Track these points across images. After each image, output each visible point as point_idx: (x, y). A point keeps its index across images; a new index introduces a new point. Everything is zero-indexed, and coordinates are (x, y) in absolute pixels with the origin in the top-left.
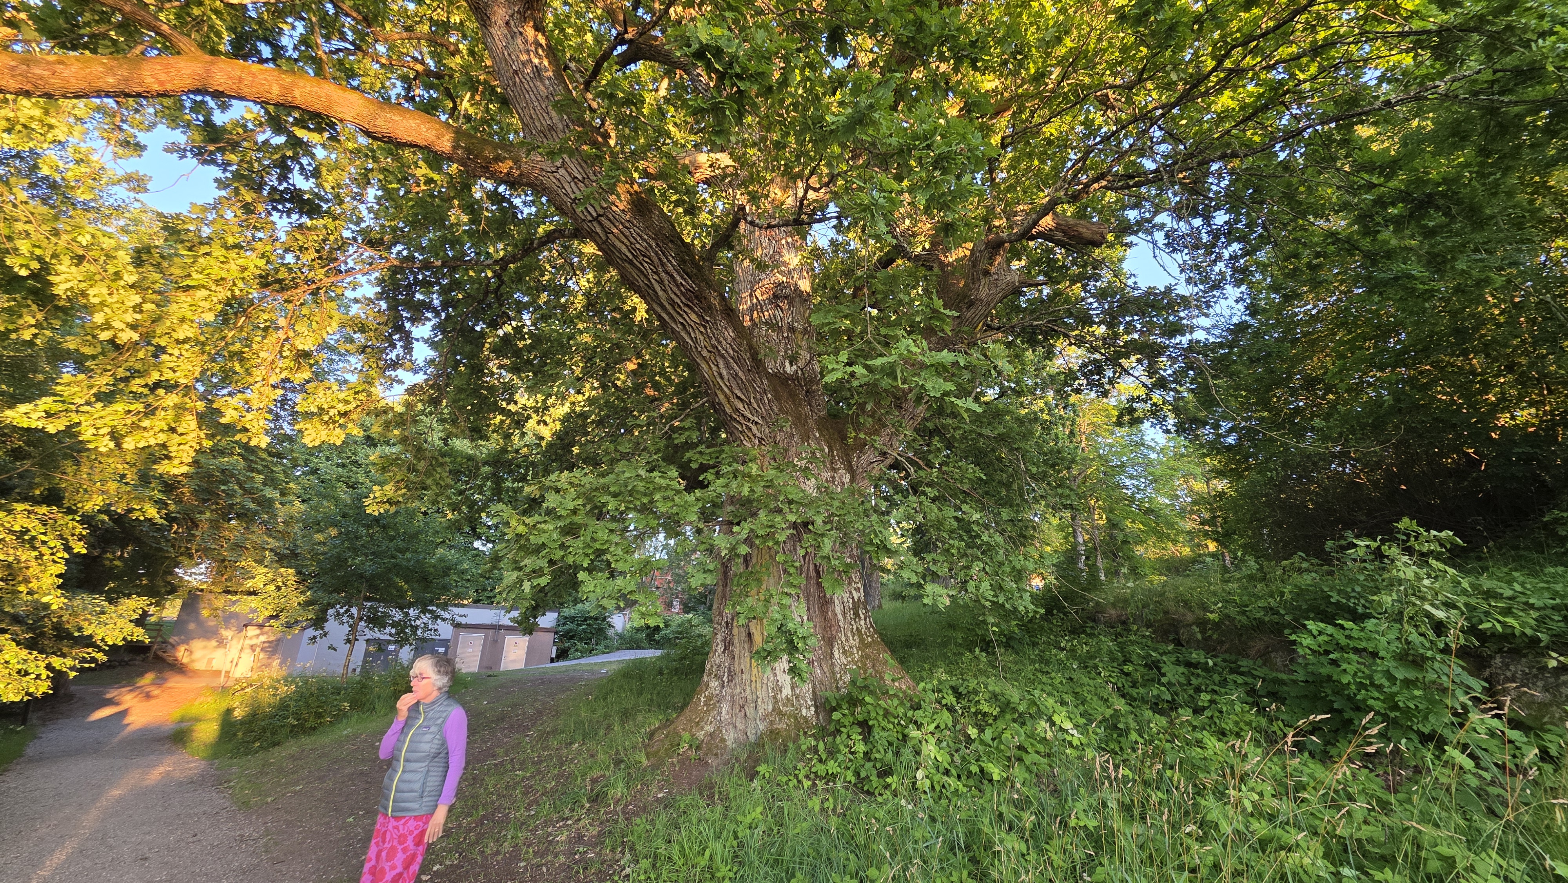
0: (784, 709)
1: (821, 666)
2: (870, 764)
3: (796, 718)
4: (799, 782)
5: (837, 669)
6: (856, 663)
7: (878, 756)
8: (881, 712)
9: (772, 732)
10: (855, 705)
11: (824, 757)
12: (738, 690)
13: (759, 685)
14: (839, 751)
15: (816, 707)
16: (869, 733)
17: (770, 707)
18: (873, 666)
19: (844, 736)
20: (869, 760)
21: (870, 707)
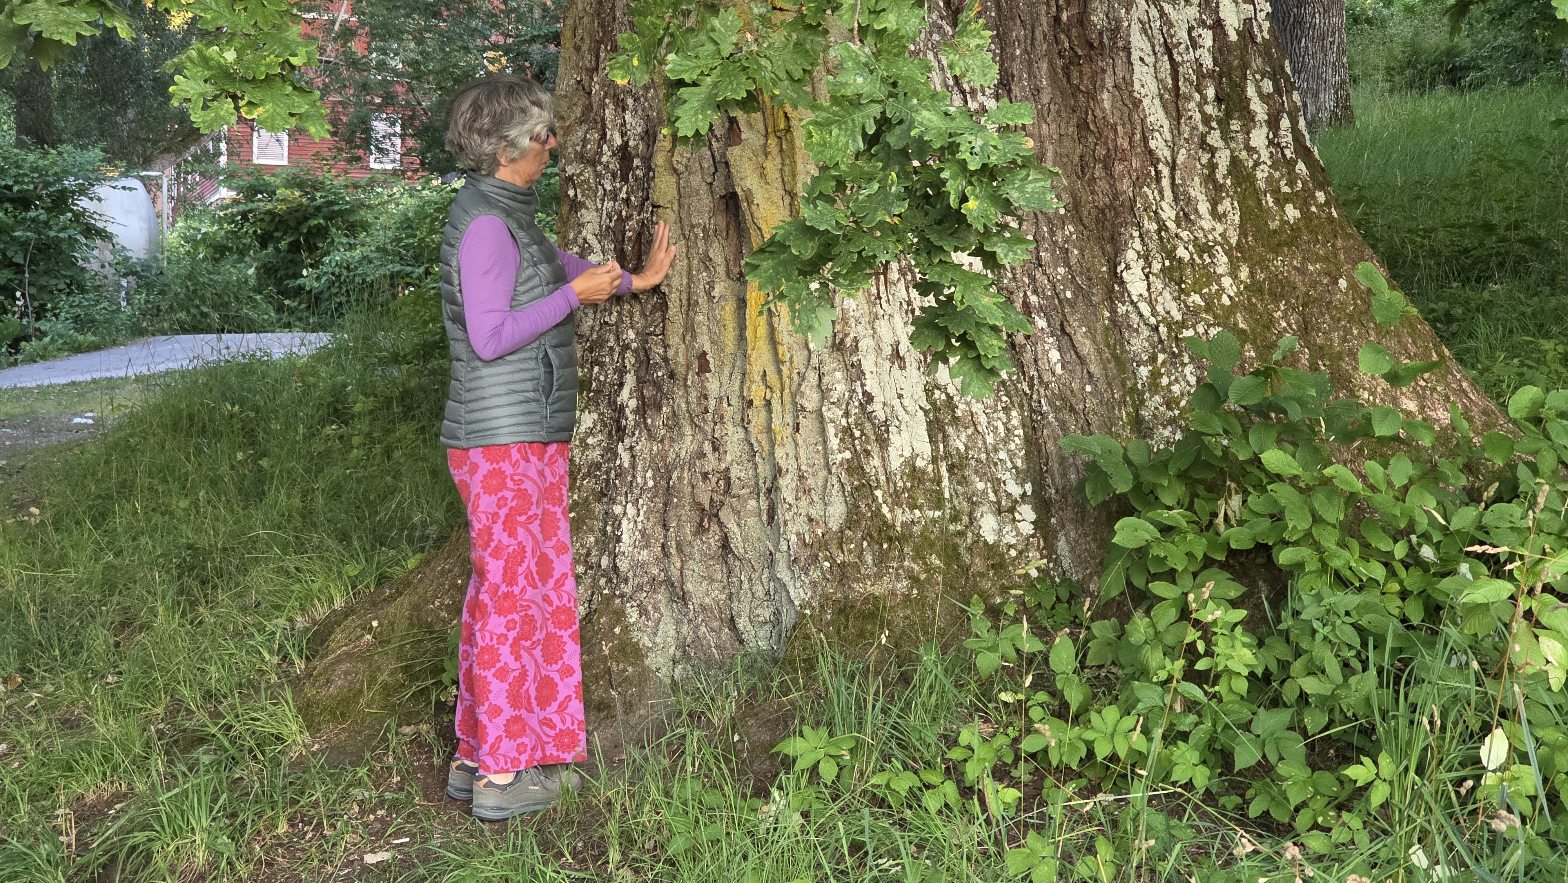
0: (900, 517)
1: (1063, 333)
2: (1279, 718)
3: (951, 554)
4: (966, 792)
5: (1138, 344)
6: (1224, 318)
7: (1310, 685)
8: (1334, 514)
9: (843, 610)
10: (1216, 490)
11: (1074, 696)
12: (688, 444)
13: (781, 422)
14: (1143, 673)
15: (1043, 506)
16: (1279, 598)
17: (837, 512)
18: (1305, 330)
19: (1166, 615)
20: (1276, 703)
21: (1282, 493)
